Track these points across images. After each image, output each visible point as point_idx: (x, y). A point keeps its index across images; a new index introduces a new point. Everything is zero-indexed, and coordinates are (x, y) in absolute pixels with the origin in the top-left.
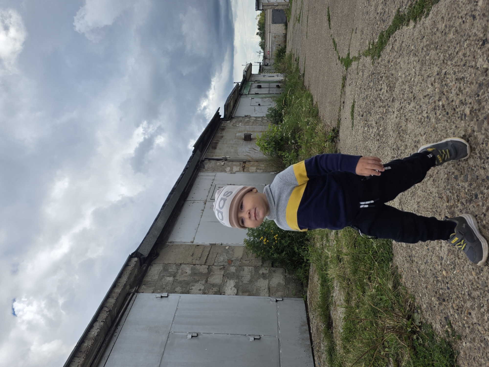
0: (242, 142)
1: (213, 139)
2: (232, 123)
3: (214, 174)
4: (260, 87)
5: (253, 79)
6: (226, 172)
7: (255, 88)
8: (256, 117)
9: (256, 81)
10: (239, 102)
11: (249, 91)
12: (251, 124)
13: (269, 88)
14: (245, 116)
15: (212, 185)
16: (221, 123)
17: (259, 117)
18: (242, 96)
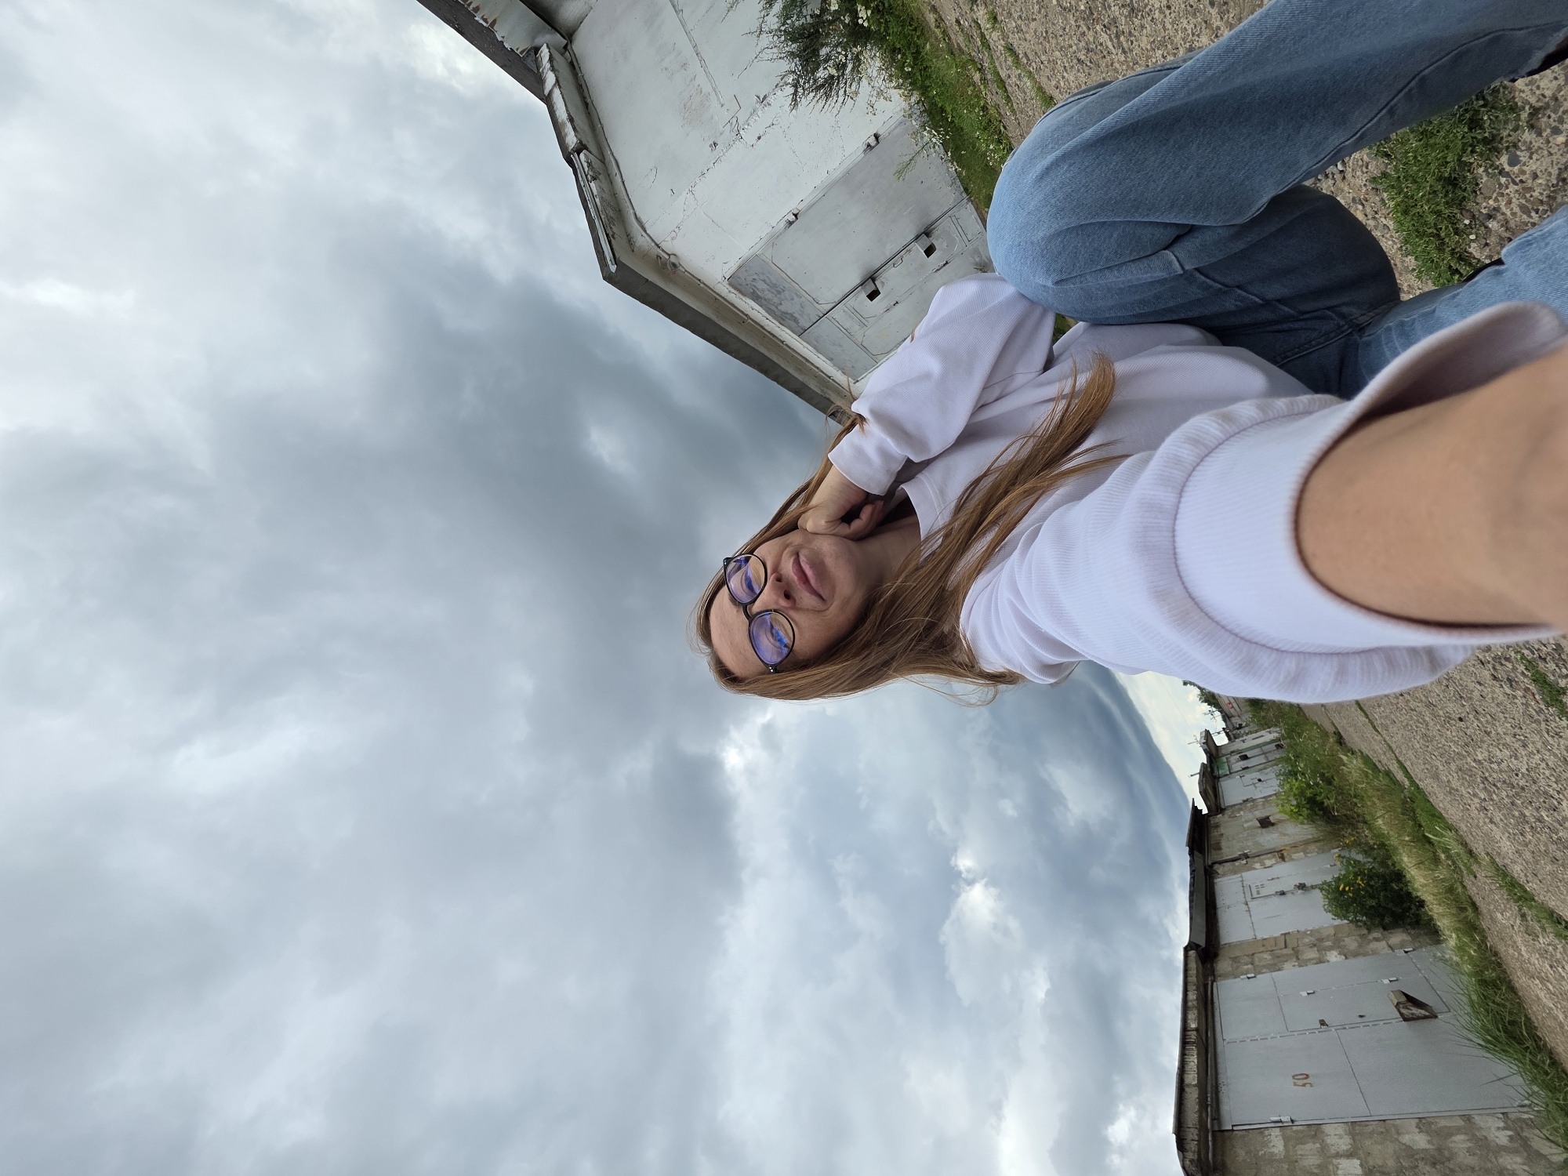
0: (1260, 831)
1: (1208, 840)
2: (1226, 816)
3: (1239, 875)
4: (1245, 758)
5: (1224, 752)
6: (1256, 869)
7: (1237, 762)
8: (1264, 798)
9: (1233, 752)
10: (1220, 789)
11: (1229, 770)
12: (1260, 807)
13: (1264, 753)
14: (1244, 801)
15: (1243, 886)
16: (1208, 821)
17: (1270, 796)
18: (1221, 779)
